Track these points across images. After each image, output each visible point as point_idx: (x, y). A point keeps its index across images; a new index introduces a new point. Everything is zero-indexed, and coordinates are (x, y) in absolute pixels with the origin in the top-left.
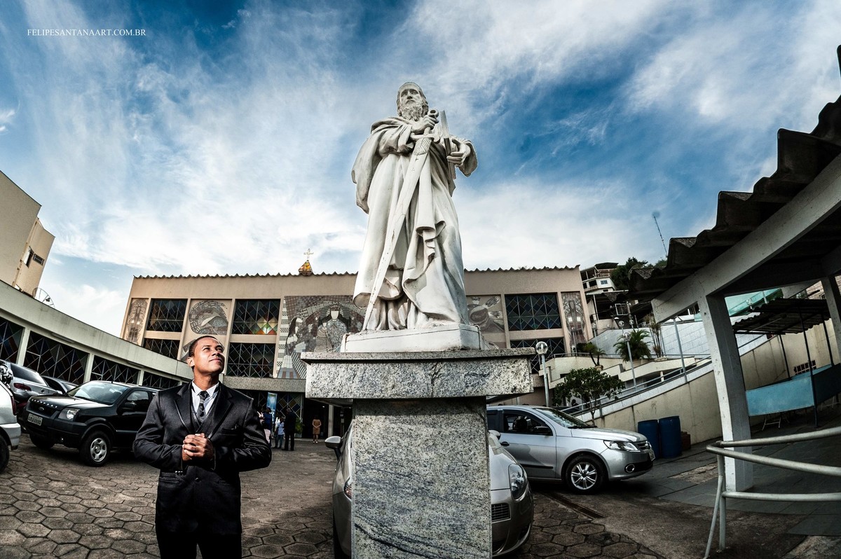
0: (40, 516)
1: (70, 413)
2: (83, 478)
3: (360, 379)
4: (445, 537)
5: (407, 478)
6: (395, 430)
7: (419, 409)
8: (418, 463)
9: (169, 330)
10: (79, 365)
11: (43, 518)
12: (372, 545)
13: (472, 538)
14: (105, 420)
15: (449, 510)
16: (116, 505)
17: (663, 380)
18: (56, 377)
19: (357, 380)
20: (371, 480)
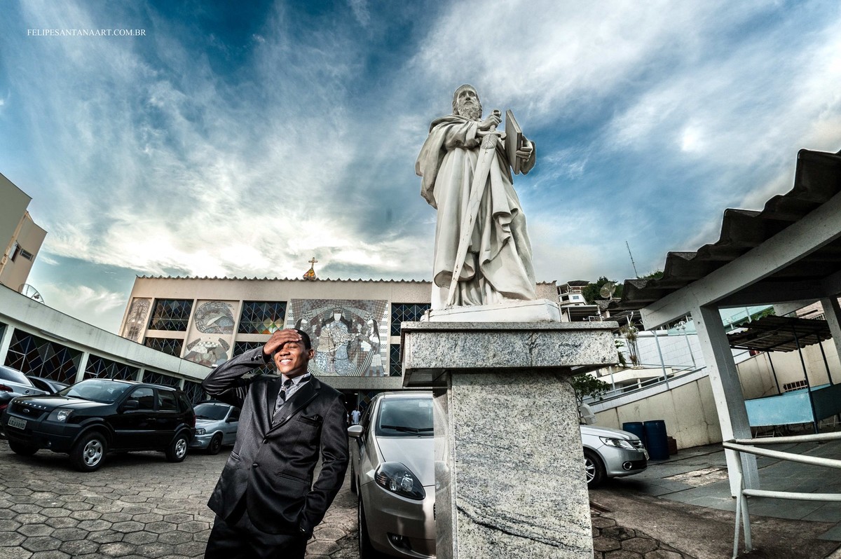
0: (19, 536)
1: (62, 414)
2: (73, 486)
3: (462, 348)
4: (548, 514)
5: (507, 451)
6: (492, 400)
7: (513, 380)
8: (516, 434)
9: (173, 329)
10: (71, 363)
11: (23, 538)
12: (476, 530)
13: (573, 514)
14: (102, 419)
15: (550, 484)
16: (113, 515)
17: (640, 387)
18: (42, 377)
19: (458, 349)
20: (472, 455)
